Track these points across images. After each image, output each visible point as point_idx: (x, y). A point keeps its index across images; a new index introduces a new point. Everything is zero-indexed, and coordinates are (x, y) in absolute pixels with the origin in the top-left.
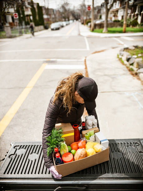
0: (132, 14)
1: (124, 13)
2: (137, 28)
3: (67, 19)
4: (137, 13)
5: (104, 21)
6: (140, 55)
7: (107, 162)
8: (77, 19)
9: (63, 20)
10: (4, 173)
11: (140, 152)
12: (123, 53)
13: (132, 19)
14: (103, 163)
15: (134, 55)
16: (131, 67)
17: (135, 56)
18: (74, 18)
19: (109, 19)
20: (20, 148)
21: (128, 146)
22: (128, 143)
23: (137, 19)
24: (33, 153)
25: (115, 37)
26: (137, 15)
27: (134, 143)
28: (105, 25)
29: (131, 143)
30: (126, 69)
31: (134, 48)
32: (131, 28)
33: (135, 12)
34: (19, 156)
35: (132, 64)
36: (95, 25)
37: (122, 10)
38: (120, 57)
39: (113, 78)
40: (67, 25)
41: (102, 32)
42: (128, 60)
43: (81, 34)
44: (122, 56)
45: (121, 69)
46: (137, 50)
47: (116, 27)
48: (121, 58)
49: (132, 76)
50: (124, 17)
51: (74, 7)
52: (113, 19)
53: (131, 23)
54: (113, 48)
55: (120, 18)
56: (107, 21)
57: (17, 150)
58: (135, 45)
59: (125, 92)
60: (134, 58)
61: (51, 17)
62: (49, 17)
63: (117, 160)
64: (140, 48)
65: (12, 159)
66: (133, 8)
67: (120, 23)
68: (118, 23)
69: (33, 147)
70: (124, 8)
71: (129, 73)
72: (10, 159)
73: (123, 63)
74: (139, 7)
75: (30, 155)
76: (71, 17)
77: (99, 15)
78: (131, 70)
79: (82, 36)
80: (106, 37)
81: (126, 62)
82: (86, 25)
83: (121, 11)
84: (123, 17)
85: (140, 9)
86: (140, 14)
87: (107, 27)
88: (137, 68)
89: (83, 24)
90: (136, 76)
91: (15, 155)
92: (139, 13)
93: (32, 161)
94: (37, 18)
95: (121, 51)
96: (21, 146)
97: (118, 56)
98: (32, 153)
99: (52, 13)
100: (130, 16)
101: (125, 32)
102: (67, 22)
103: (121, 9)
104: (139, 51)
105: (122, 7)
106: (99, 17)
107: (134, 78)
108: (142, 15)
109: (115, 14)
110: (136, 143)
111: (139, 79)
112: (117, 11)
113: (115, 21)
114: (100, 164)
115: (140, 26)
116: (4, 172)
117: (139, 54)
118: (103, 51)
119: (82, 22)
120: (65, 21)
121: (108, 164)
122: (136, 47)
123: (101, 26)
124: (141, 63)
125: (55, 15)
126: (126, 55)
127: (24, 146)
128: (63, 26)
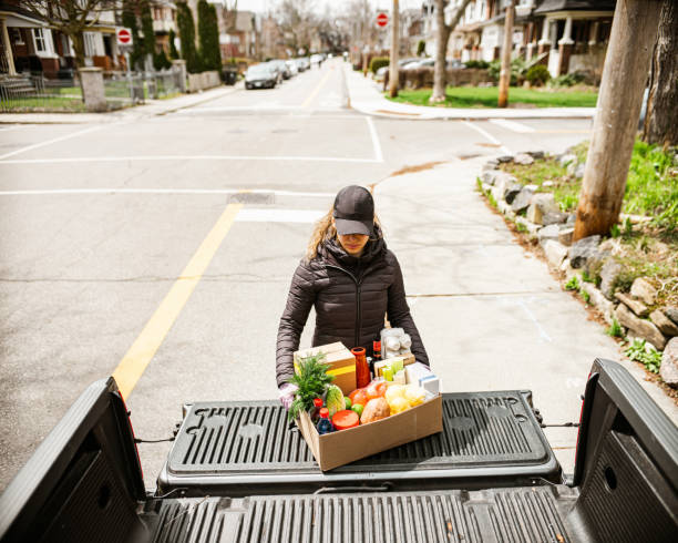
0: (530, 46)
1: (500, 39)
2: (547, 90)
3: (301, 52)
4: (544, 40)
5: (433, 64)
6: (549, 183)
7: (437, 435)
8: (337, 52)
9: (289, 52)
10: (185, 462)
11: (518, 416)
12: (493, 174)
13: (529, 62)
14: (429, 438)
15: (529, 181)
16: (520, 219)
17: (533, 187)
18: (327, 48)
19: (450, 58)
20: (211, 414)
21: (489, 405)
22: (489, 400)
23: (545, 61)
24: (249, 424)
25: (472, 119)
26: (547, 48)
27: (504, 399)
28: (437, 79)
29: (496, 399)
30: (502, 225)
31: (531, 159)
32: (525, 91)
33: (539, 38)
34: (213, 430)
35: (522, 212)
36: (404, 77)
37: (496, 28)
38: (486, 187)
39: (463, 254)
40: (300, 70)
41: (425, 102)
42: (510, 197)
43: (353, 104)
44: (493, 184)
45: (487, 228)
46: (542, 166)
47: (476, 85)
48: (489, 192)
49: (521, 249)
50: (503, 54)
51: (328, 10)
52: (466, 57)
53: (524, 72)
54: (465, 158)
55: (488, 56)
56: (445, 64)
57: (206, 420)
58: (536, 149)
59: (498, 296)
60: (529, 191)
61: (242, 43)
62: (236, 40)
63: (463, 432)
64: (551, 158)
65: (195, 437)
66: (531, 25)
67: (489, 70)
68: (482, 71)
69: (246, 412)
70: (501, 22)
71: (512, 238)
72: (190, 437)
73: (495, 209)
74: (551, 24)
75: (241, 427)
76: (316, 44)
77: (417, 40)
78: (518, 230)
79: (357, 112)
80: (440, 119)
81: (503, 205)
82: (370, 74)
83: (492, 33)
84: (497, 51)
85: (554, 29)
86: (557, 47)
87: (444, 83)
88: (536, 223)
89: (358, 68)
90: (535, 249)
91: (202, 429)
92: (552, 43)
93: (250, 440)
94: (198, 44)
95: (487, 168)
96: (213, 410)
97: (479, 183)
98: (246, 423)
99: (249, 26)
100: (523, 50)
101: (505, 104)
102: (304, 62)
103: (490, 25)
104: (548, 168)
105: (495, 18)
106: (415, 49)
107: (528, 254)
108: (561, 48)
109: (472, 41)
110: (510, 399)
111: (543, 257)
112: (479, 32)
113: (473, 65)
114: (420, 441)
115: (557, 85)
116: (182, 460)
117: (546, 179)
118: (429, 166)
119: (357, 62)
120: (297, 56)
121: (439, 440)
122: (539, 156)
123: (423, 79)
124: (547, 206)
125: (258, 35)
126: (504, 181)
127: (221, 410)
128: (288, 75)
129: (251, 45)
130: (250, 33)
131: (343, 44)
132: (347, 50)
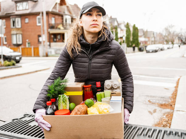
8: (185, 43)
9: (165, 43)
18: (180, 42)
40: (168, 48)
43: (185, 56)
61: (149, 41)
62: (147, 40)
76: (176, 41)
94: (131, 39)
102: (170, 45)
125: (155, 38)
128: (163, 49)
129: (152, 41)
130: (152, 38)
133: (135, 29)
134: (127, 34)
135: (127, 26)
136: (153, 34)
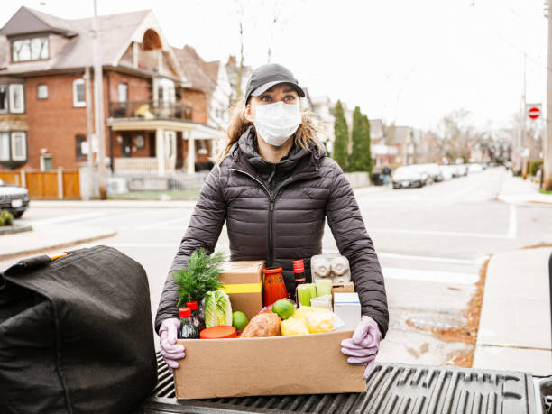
3: (459, 161)
8: (499, 162)
9: (445, 160)
18: (487, 159)
40: (454, 176)
43: (500, 197)
61: (400, 153)
62: (393, 151)
76: (476, 155)
79: (502, 202)
82: (529, 177)
89: (518, 173)
94: (349, 149)
99: (408, 139)
102: (461, 169)
119: (517, 169)
125: (415, 146)
128: (439, 178)
129: (409, 156)
130: (408, 145)
131: (506, 155)
132: (509, 160)
133: (361, 120)
134: (339, 134)
135: (338, 111)
136: (412, 134)
